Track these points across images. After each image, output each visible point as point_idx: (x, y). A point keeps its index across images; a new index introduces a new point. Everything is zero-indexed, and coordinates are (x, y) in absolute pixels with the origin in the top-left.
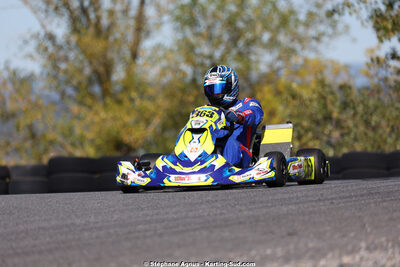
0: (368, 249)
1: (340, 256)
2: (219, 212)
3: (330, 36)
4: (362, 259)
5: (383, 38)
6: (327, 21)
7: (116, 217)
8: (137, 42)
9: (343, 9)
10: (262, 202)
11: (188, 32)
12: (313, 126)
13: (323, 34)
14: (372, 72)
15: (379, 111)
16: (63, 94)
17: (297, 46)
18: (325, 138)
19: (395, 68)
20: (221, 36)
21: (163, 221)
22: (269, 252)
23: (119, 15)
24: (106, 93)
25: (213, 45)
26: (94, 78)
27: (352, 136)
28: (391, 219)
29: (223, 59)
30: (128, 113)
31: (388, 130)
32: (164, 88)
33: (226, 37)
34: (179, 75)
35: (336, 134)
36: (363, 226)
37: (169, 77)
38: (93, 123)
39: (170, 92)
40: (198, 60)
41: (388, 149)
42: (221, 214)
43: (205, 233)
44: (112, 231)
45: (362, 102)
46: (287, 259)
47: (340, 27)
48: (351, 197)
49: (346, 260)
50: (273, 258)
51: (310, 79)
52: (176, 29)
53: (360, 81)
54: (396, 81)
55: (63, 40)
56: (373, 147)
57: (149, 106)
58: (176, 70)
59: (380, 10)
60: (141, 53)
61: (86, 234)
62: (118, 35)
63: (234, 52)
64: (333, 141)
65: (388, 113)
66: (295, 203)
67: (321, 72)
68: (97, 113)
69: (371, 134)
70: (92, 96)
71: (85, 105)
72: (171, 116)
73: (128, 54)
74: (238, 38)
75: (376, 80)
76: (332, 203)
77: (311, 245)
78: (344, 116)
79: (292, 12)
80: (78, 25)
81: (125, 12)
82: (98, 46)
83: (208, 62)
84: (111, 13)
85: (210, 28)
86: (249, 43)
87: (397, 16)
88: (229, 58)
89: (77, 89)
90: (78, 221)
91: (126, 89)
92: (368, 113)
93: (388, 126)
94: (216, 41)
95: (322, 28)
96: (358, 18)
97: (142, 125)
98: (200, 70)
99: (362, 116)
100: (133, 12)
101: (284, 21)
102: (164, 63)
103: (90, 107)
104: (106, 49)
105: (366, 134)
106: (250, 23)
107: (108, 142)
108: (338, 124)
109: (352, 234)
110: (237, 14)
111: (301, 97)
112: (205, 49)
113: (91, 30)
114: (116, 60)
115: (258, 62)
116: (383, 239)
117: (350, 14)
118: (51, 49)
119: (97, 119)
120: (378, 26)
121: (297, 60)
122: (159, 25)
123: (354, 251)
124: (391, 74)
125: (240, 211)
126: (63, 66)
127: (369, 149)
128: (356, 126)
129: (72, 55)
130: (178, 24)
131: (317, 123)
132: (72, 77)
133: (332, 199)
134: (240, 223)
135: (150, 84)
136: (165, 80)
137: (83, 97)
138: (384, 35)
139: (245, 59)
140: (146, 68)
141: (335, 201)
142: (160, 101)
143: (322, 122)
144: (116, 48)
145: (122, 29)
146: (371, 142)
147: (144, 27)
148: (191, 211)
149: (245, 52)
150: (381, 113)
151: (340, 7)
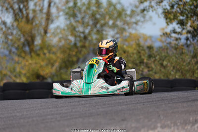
0: (162, 127)
1: (148, 130)
2: (87, 109)
3: (142, 22)
5: (169, 23)
6: (142, 14)
7: (37, 112)
8: (47, 26)
9: (149, 9)
10: (109, 104)
11: (72, 20)
13: (139, 21)
14: (163, 39)
15: (167, 58)
16: (10, 51)
17: (126, 27)
18: (140, 72)
19: (175, 37)
20: (88, 22)
21: (60, 114)
23: (38, 12)
24: (31, 51)
25: (84, 27)
26: (26, 43)
28: (173, 112)
29: (89, 33)
30: (43, 61)
31: (172, 68)
32: (60, 48)
33: (91, 23)
34: (68, 42)
35: (146, 70)
36: (159, 116)
37: (63, 42)
38: (25, 65)
39: (63, 50)
40: (78, 34)
41: (171, 78)
42: (89, 110)
43: (81, 120)
44: (35, 119)
45: (159, 54)
47: (147, 17)
48: (153, 101)
51: (133, 43)
52: (66, 19)
53: (157, 45)
54: (175, 44)
55: (11, 25)
56: (164, 76)
57: (53, 57)
58: (66, 39)
59: (167, 9)
60: (49, 31)
61: (22, 120)
62: (37, 22)
63: (95, 30)
64: (145, 74)
65: (171, 60)
66: (126, 105)
67: (138, 40)
68: (27, 61)
69: (163, 70)
70: (25, 52)
71: (21, 57)
72: (64, 62)
73: (42, 32)
74: (97, 23)
75: (165, 44)
77: (133, 125)
78: (150, 62)
79: (123, 10)
80: (18, 17)
81: (41, 10)
82: (28, 27)
83: (82, 35)
84: (34, 11)
85: (83, 18)
86: (102, 26)
87: (176, 12)
88: (92, 33)
89: (17, 49)
90: (18, 114)
91: (41, 48)
92: (162, 59)
93: (171, 66)
94: (85, 24)
95: (138, 18)
96: (157, 13)
97: (50, 66)
98: (78, 39)
99: (159, 61)
101: (120, 14)
102: (61, 36)
103: (24, 58)
104: (31, 29)
105: (160, 70)
106: (103, 16)
107: (33, 75)
108: (147, 66)
109: (153, 120)
110: (97, 11)
111: (128, 52)
112: (81, 29)
113: (24, 20)
114: (37, 34)
115: (107, 35)
116: (169, 122)
117: (153, 11)
118: (4, 29)
119: (27, 64)
120: (166, 17)
121: (126, 34)
122: (58, 17)
123: (155, 128)
124: (173, 40)
125: (98, 109)
126: (10, 37)
127: (163, 78)
129: (15, 32)
130: (67, 16)
131: (136, 65)
132: (15, 43)
133: (144, 102)
134: (98, 115)
135: (53, 46)
136: (61, 44)
137: (21, 53)
139: (101, 34)
140: (51, 38)
141: (145, 104)
142: (58, 54)
143: (139, 64)
144: (37, 28)
145: (39, 19)
146: (163, 74)
147: (50, 18)
148: (74, 109)
149: (100, 30)
150: (168, 60)
151: (147, 8)
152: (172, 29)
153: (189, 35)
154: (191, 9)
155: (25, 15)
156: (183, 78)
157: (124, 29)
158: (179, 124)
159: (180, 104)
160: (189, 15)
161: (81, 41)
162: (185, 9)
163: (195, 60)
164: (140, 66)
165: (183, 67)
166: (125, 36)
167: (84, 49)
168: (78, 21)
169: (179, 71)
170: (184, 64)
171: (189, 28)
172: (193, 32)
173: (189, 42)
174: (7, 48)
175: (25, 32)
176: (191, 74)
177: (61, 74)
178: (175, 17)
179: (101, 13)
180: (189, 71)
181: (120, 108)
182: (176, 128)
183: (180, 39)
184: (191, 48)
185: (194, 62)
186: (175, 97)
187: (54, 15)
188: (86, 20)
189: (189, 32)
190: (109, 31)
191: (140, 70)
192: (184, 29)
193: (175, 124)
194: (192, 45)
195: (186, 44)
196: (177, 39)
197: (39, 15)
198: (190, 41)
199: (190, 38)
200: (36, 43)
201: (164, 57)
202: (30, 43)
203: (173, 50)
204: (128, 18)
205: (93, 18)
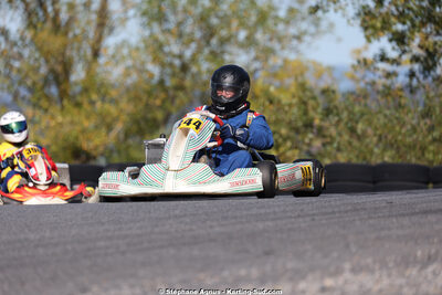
0: (354, 271)
1: (322, 278)
2: (188, 227)
3: (313, 35)
4: (346, 282)
5: (372, 39)
6: (311, 18)
7: (74, 232)
8: (99, 40)
9: (328, 5)
10: (235, 217)
11: (156, 28)
12: (292, 134)
13: (305, 33)
14: (358, 75)
15: (365, 117)
16: (16, 96)
17: (276, 46)
18: (305, 148)
19: (384, 70)
20: (192, 34)
21: (126, 237)
22: (243, 272)
23: (80, 8)
24: (63, 94)
25: (183, 44)
26: (51, 78)
27: (335, 145)
28: (378, 238)
29: (194, 59)
30: (88, 117)
31: (375, 139)
32: (128, 90)
33: (198, 35)
34: (146, 76)
35: (317, 143)
36: (347, 246)
37: (134, 77)
38: (47, 127)
39: (134, 94)
40: (168, 59)
41: (375, 161)
42: (191, 230)
43: (172, 251)
44: (69, 247)
45: (347, 108)
46: (262, 280)
47: (324, 24)
48: (333, 213)
49: (329, 282)
50: (247, 279)
51: (290, 82)
52: (143, 25)
53: (345, 86)
54: (384, 86)
55: (18, 36)
56: (357, 157)
57: (113, 110)
58: (142, 70)
59: (368, 6)
60: (102, 52)
61: (41, 251)
62: (78, 31)
63: (206, 51)
64: (314, 150)
65: (375, 121)
66: (273, 220)
67: (302, 74)
68: (53, 117)
69: (356, 143)
70: (48, 98)
71: (40, 107)
72: (136, 122)
73: (89, 53)
74: (212, 35)
75: (362, 84)
76: (313, 220)
77: (290, 265)
78: (326, 124)
79: (272, 8)
80: (35, 20)
81: (87, 6)
82: (56, 43)
83: (177, 62)
84: (71, 7)
85: (180, 24)
86: (223, 41)
87: (387, 13)
88: (201, 58)
89: (31, 90)
90: (32, 236)
91: (86, 90)
92: (354, 119)
93: (375, 135)
94: (186, 38)
95: (304, 26)
96: (344, 15)
97: (103, 131)
98: (168, 70)
99: (347, 123)
100: (96, 6)
101: (263, 18)
102: (129, 62)
103: (46, 110)
104: (65, 46)
105: (350, 143)
106: (225, 20)
107: (64, 149)
108: (320, 132)
109: (335, 255)
110: (211, 9)
111: (279, 102)
112: (175, 48)
113: (49, 25)
114: (76, 59)
116: (369, 260)
117: (336, 11)
118: (3, 46)
119: (53, 123)
120: (366, 25)
121: (275, 61)
122: (124, 21)
123: (338, 272)
124: (380, 77)
125: (211, 227)
126: (17, 64)
127: (354, 161)
128: (340, 135)
129: (26, 53)
130: (145, 19)
131: (297, 131)
132: (26, 76)
133: (314, 215)
134: (211, 240)
135: (113, 86)
136: (129, 81)
137: (39, 99)
138: (373, 35)
139: (219, 59)
140: (109, 68)
141: (316, 218)
142: (124, 104)
143: (303, 130)
144: (76, 45)
145: (83, 24)
146: (356, 153)
147: (107, 22)
148: (157, 226)
149: (219, 51)
150: (368, 120)
151: (325, 3)
152: (378, 52)
153: (416, 67)
154: (422, 7)
155: (51, 15)
156: (400, 161)
157: (271, 51)
158: (391, 265)
159: (394, 220)
160: (417, 21)
161: (173, 75)
162: (409, 9)
163: (428, 121)
164: (305, 133)
165: (400, 138)
166: (274, 67)
167: (181, 94)
168: (169, 31)
169: (392, 145)
170: (403, 131)
171: (417, 51)
172: (426, 59)
173: (415, 82)
174: (8, 88)
175: (49, 52)
176: (419, 154)
177: (128, 147)
178: (386, 26)
179: (221, 14)
180: (415, 146)
181: (260, 226)
182: (385, 273)
183: (395, 74)
184: (420, 96)
185: (424, 128)
186: (384, 204)
187: (115, 17)
188: (188, 29)
189: (415, 59)
190: (238, 55)
191: (303, 142)
192: (404, 52)
193: (384, 265)
194: (422, 90)
195: (410, 85)
196: (389, 75)
197: (82, 17)
198: (418, 79)
199: (418, 74)
200: (73, 78)
201: (358, 115)
202: (61, 78)
203: (379, 97)
204: (281, 27)
205: (203, 25)
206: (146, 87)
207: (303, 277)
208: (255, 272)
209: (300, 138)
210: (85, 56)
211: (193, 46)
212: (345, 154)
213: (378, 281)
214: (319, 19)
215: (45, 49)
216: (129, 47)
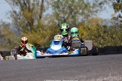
0: (112, 75)
1: (103, 78)
3: (100, 11)
4: (110, 79)
5: (117, 11)
7: (35, 66)
8: (41, 13)
10: (79, 62)
11: (57, 10)
12: (95, 38)
13: (98, 10)
14: (113, 21)
15: (115, 33)
16: (19, 29)
18: (99, 42)
19: (120, 20)
21: (49, 67)
22: (81, 77)
23: (36, 5)
24: (32, 29)
25: (64, 14)
26: (28, 24)
28: (119, 66)
29: (67, 18)
30: (39, 35)
32: (49, 27)
33: (68, 11)
34: (54, 23)
35: (102, 41)
36: (110, 69)
37: (51, 23)
39: (51, 28)
40: (60, 18)
41: (118, 45)
42: (67, 65)
43: (62, 71)
44: (33, 71)
45: (110, 31)
46: (87, 79)
47: (103, 8)
48: (106, 60)
49: (105, 79)
50: (83, 78)
51: (94, 24)
52: (53, 9)
53: (109, 25)
54: (120, 24)
55: (19, 13)
56: (113, 44)
57: (45, 33)
59: (115, 3)
60: (42, 17)
61: (26, 72)
62: (35, 11)
63: (71, 16)
64: (101, 43)
65: (118, 34)
66: (90, 62)
67: (97, 22)
68: (29, 35)
69: (113, 40)
70: (27, 30)
71: (25, 32)
72: (52, 36)
73: (38, 17)
74: (72, 12)
75: (114, 24)
77: (94, 74)
78: (104, 35)
79: (88, 4)
80: (23, 8)
81: (38, 4)
82: (29, 14)
83: (63, 19)
84: (33, 5)
85: (63, 9)
86: (75, 13)
87: (121, 4)
88: (69, 18)
89: (23, 28)
90: (23, 68)
91: (38, 27)
93: (118, 38)
95: (98, 8)
96: (109, 5)
97: (43, 38)
98: (60, 21)
99: (110, 35)
100: (40, 4)
102: (50, 20)
103: (27, 33)
104: (32, 16)
105: (111, 40)
106: (75, 7)
108: (103, 37)
109: (107, 71)
110: (72, 4)
111: (91, 29)
112: (62, 15)
113: (27, 10)
114: (35, 19)
115: (78, 19)
116: (116, 72)
118: (15, 16)
119: (29, 37)
120: (115, 8)
122: (48, 8)
123: (107, 76)
124: (119, 22)
125: (73, 64)
126: (19, 21)
127: (113, 45)
128: (108, 38)
129: (21, 17)
130: (54, 8)
132: (22, 24)
133: (101, 60)
134: (73, 68)
135: (45, 26)
136: (50, 25)
137: (25, 30)
139: (74, 18)
140: (44, 21)
141: (102, 61)
142: (48, 31)
144: (35, 15)
145: (36, 9)
146: (113, 43)
147: (43, 9)
148: (58, 64)
149: (74, 16)
150: (116, 34)
151: (103, 2)
152: (118, 15)
155: (28, 7)
157: (89, 15)
164: (99, 38)
166: (90, 20)
168: (60, 11)
174: (17, 27)
175: (28, 17)
178: (120, 8)
182: (120, 76)
186: (120, 57)
187: (45, 7)
188: (65, 10)
190: (79, 17)
193: (120, 74)
197: (36, 7)
200: (34, 24)
201: (113, 33)
202: (31, 24)
203: (119, 28)
204: (91, 9)
205: (70, 9)
206: (54, 26)
207: (98, 78)
208: (85, 76)
209: (97, 39)
210: (37, 18)
211: (67, 14)
212: (110, 43)
213: (119, 78)
214: (102, 6)
215: (26, 16)
216: (49, 15)
